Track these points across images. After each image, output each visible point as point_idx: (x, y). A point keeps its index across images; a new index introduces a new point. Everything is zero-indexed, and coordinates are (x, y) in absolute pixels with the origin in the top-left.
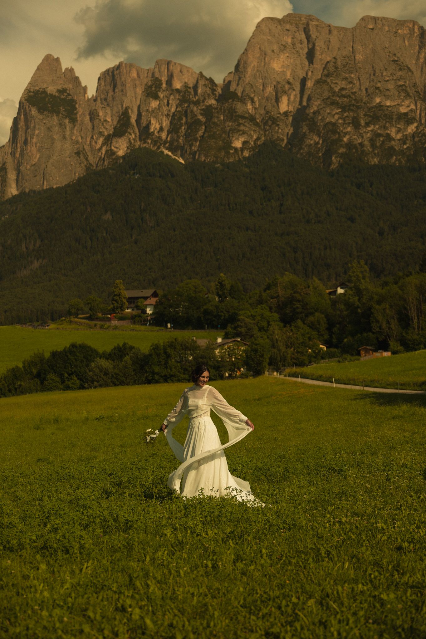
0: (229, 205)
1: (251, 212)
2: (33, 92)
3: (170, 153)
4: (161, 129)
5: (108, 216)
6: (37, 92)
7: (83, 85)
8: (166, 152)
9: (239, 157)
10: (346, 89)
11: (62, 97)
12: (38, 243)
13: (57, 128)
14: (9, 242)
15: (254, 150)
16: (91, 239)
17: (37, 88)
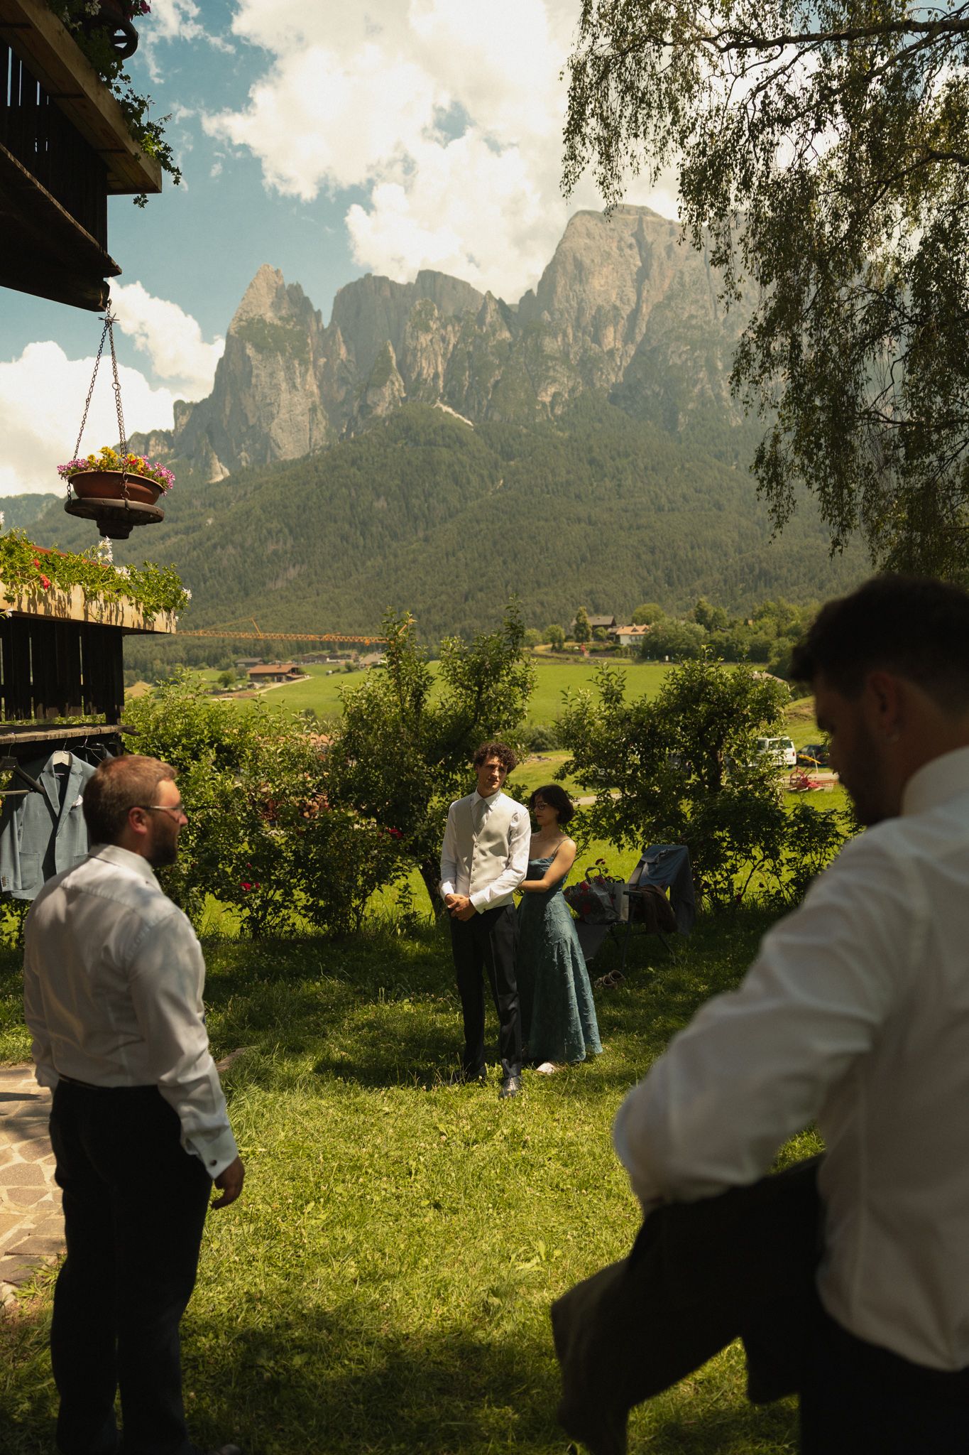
0: (547, 486)
1: (578, 497)
2: (246, 321)
3: (450, 410)
4: (436, 375)
5: (381, 504)
6: (250, 322)
7: (316, 309)
8: (446, 409)
9: (547, 416)
10: (696, 317)
11: (288, 327)
12: (290, 542)
13: (282, 373)
14: (249, 541)
15: (569, 406)
16: (363, 534)
17: (251, 315)
